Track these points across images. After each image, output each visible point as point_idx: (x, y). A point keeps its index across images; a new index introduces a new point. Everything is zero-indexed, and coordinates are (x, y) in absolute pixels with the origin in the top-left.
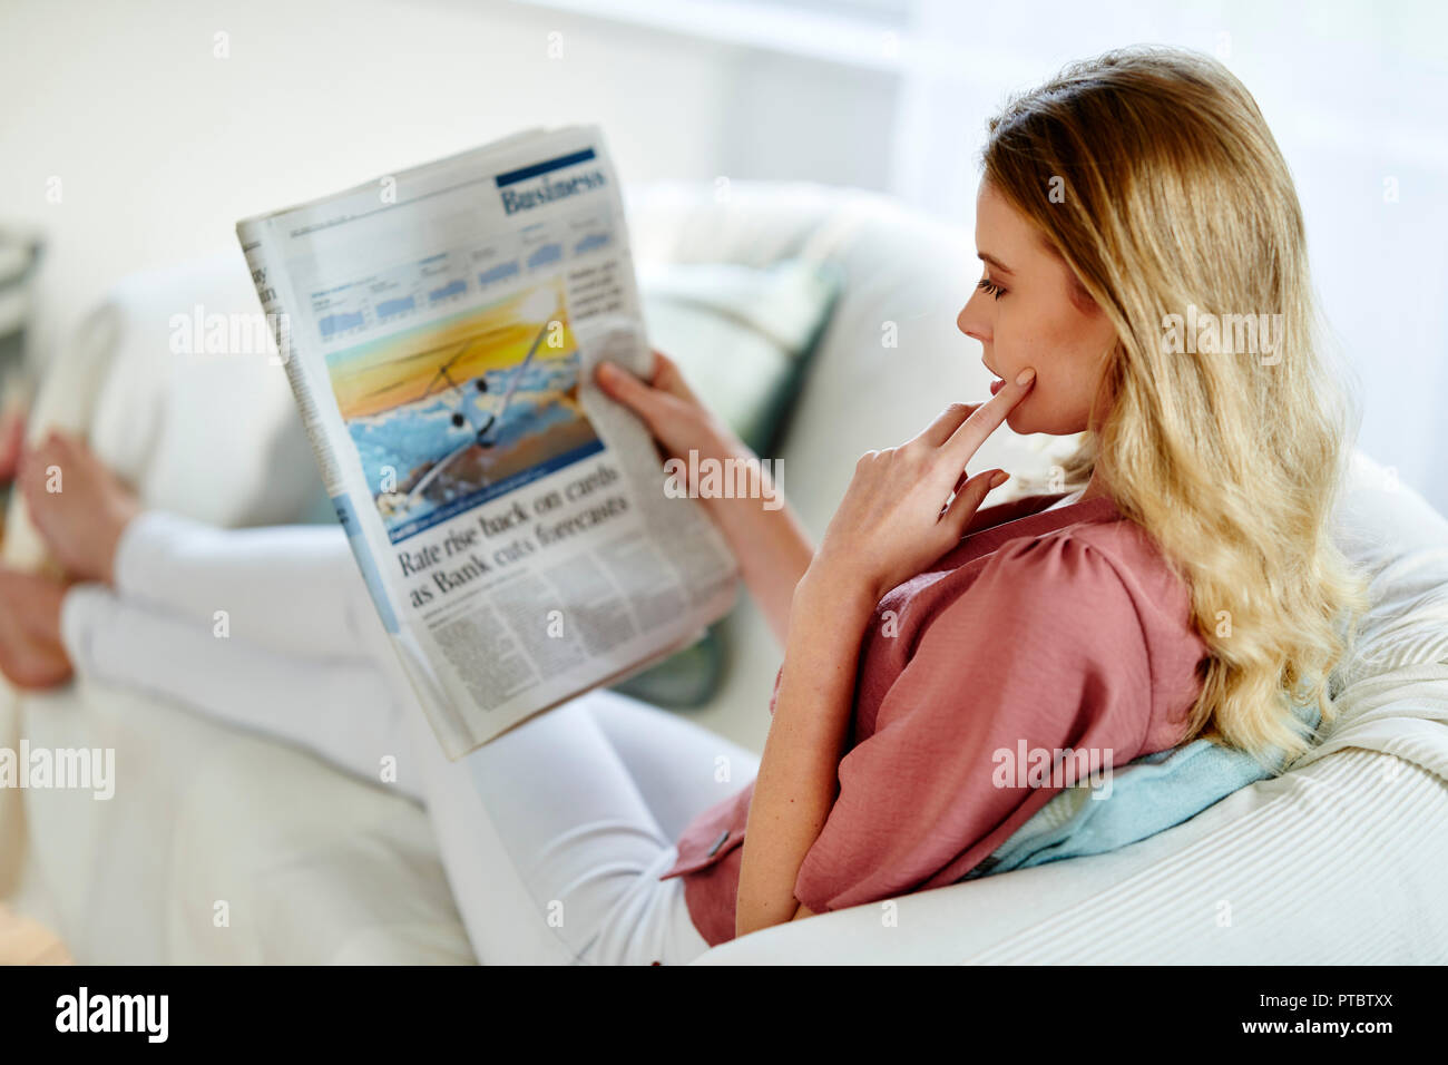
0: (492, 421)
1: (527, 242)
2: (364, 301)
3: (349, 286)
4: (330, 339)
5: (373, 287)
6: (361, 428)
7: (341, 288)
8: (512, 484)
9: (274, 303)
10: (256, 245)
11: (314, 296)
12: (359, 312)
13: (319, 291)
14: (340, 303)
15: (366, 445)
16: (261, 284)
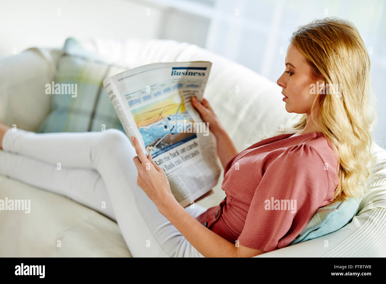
0: (173, 126)
1: (173, 82)
2: (140, 96)
3: (135, 92)
4: (132, 106)
5: (141, 92)
6: (142, 129)
7: (133, 93)
8: (176, 145)
9: (116, 98)
10: (109, 84)
11: (126, 96)
12: (139, 99)
13: (127, 94)
14: (133, 97)
15: (144, 134)
16: (112, 94)
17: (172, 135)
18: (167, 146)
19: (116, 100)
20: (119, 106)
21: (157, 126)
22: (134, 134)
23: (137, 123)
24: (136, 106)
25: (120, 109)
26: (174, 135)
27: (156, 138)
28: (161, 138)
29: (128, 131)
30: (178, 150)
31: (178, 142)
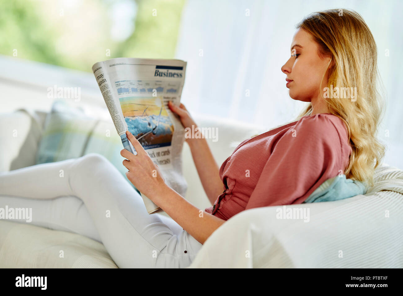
0: (156, 127)
1: (156, 84)
2: (129, 86)
3: (125, 81)
4: (121, 94)
5: (130, 83)
6: (128, 119)
7: (123, 81)
8: (153, 146)
9: (106, 83)
10: (101, 68)
11: (116, 82)
12: (128, 89)
13: (118, 81)
14: (123, 85)
15: (129, 124)
16: (102, 78)
17: (153, 135)
18: (146, 144)
19: (106, 85)
20: (109, 91)
21: (142, 120)
22: (121, 121)
23: (124, 112)
24: (124, 95)
25: (109, 94)
26: (155, 136)
27: (140, 132)
28: (144, 134)
29: (115, 117)
30: (154, 152)
31: (156, 145)
